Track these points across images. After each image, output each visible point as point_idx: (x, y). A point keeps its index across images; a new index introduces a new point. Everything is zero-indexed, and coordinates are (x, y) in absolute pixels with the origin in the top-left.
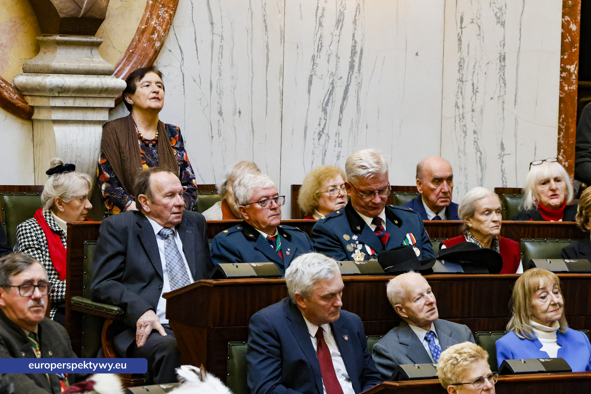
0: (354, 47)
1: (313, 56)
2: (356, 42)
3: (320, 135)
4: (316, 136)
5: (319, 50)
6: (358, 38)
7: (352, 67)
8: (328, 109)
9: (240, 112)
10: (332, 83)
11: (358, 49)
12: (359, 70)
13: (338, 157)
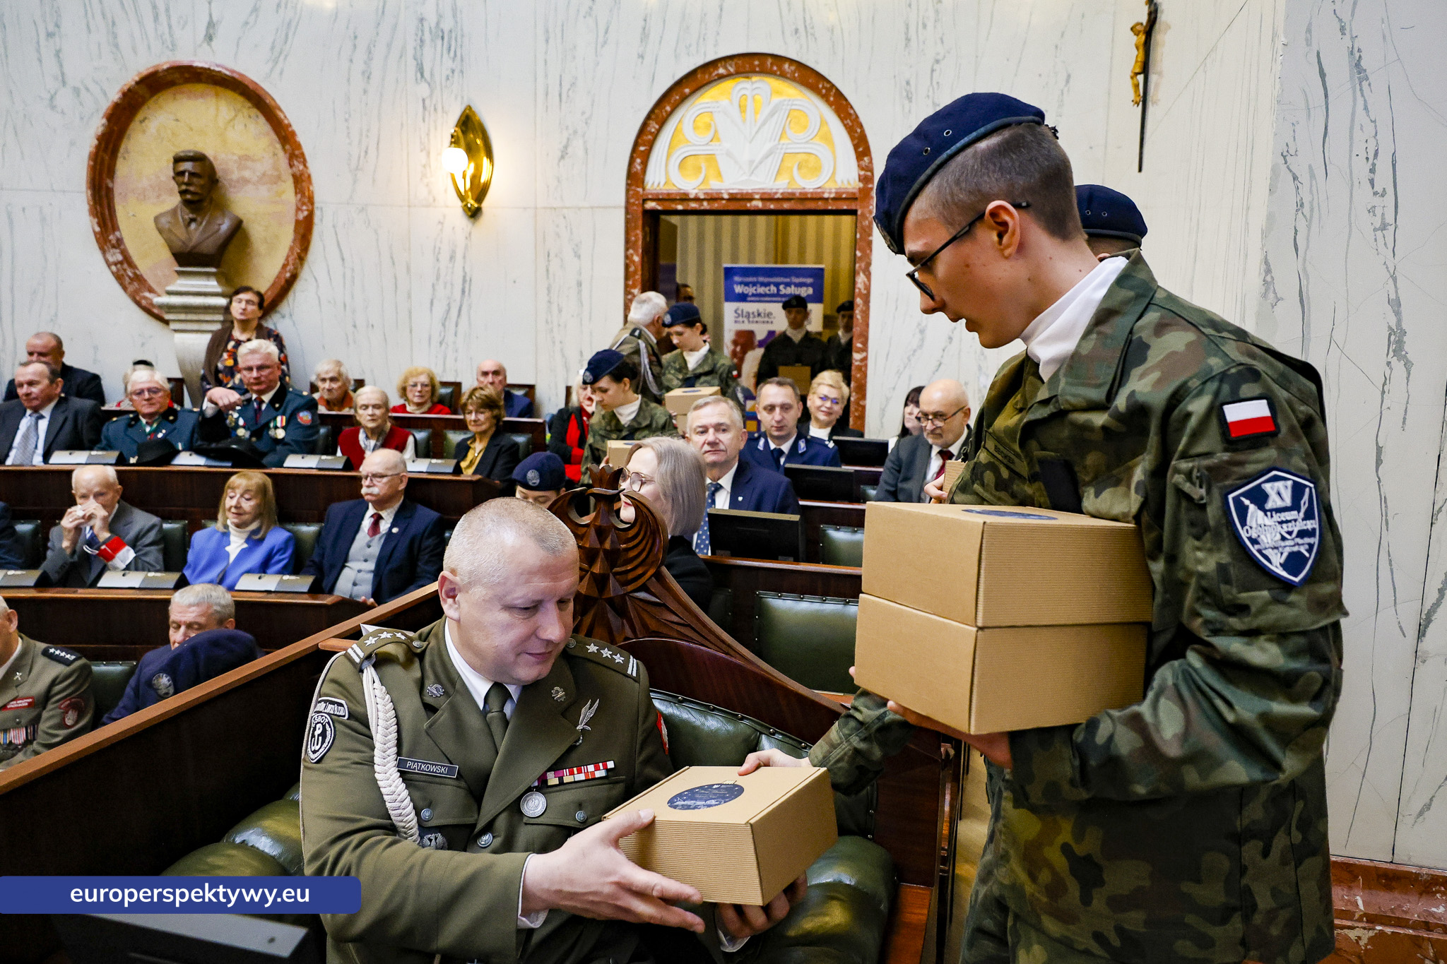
0: (464, 277)
1: (433, 286)
2: (466, 273)
3: (441, 343)
4: (438, 344)
5: (438, 279)
6: (467, 270)
7: (463, 292)
8: (447, 324)
9: (373, 326)
10: (449, 304)
11: (468, 279)
12: (469, 294)
13: (456, 360)
